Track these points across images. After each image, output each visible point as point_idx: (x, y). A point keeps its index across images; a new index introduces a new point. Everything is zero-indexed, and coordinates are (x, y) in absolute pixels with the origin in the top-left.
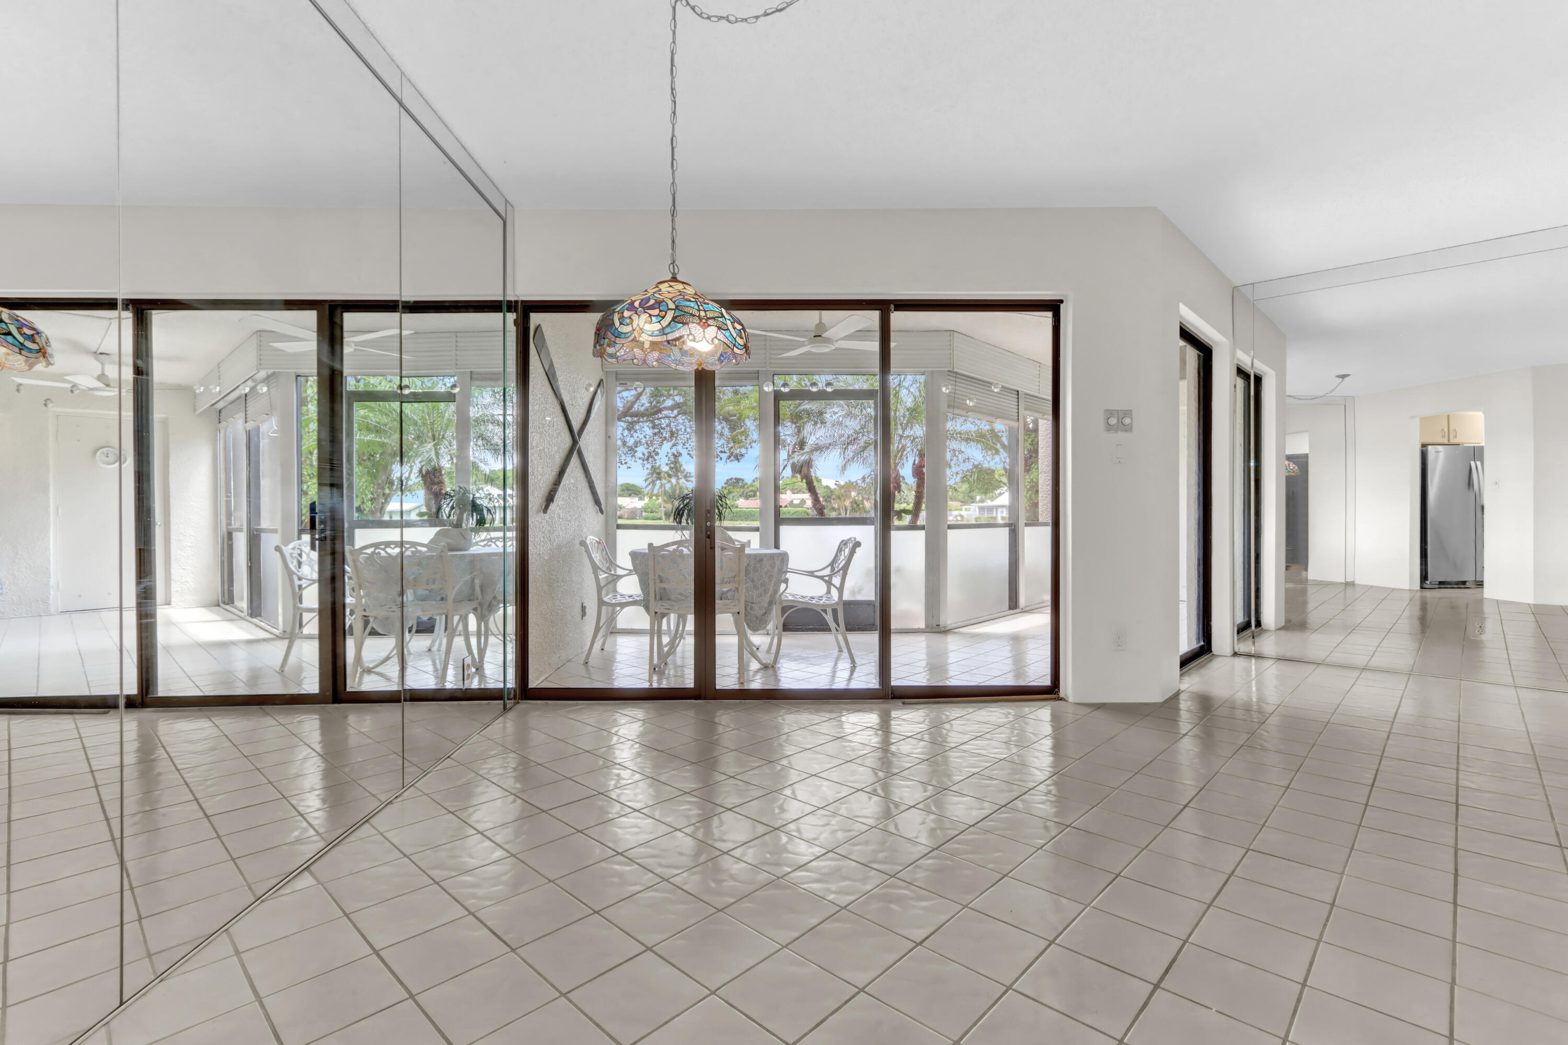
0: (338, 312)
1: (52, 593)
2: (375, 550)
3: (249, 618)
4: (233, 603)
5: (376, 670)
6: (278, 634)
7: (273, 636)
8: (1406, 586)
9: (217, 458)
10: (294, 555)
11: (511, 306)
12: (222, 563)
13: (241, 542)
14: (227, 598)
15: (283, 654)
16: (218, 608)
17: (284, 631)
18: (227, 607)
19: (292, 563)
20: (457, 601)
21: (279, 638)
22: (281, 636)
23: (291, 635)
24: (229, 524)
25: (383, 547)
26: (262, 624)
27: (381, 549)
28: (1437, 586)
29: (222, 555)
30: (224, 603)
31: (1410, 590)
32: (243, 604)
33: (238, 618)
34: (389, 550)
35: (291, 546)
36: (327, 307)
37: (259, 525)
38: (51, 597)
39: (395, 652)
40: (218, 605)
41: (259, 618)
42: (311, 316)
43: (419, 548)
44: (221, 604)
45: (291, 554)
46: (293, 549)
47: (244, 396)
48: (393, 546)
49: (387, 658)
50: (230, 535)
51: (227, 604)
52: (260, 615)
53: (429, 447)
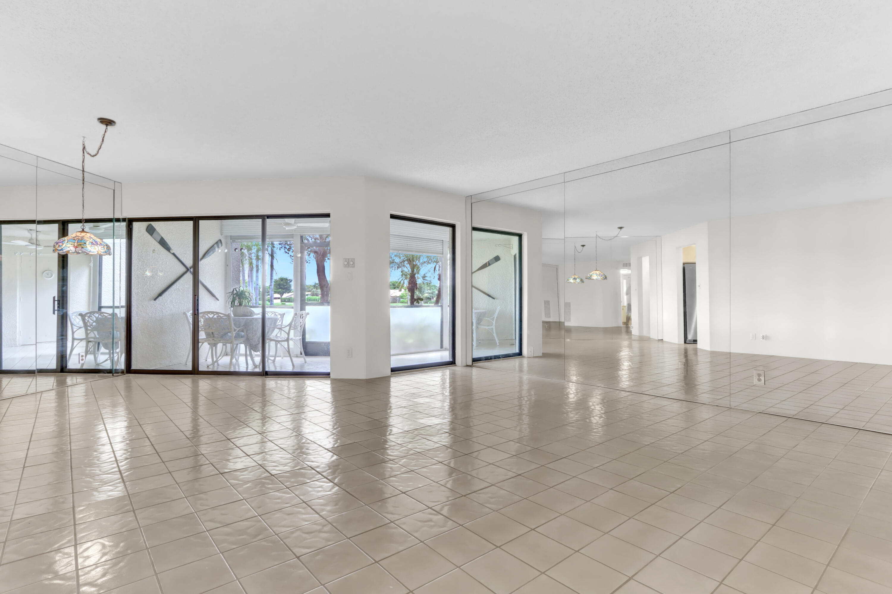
0: (66, 224)
1: (17, 336)
8: (676, 341)
11: (124, 220)
28: (692, 342)
31: (678, 344)
36: (61, 222)
38: (17, 339)
42: (56, 226)
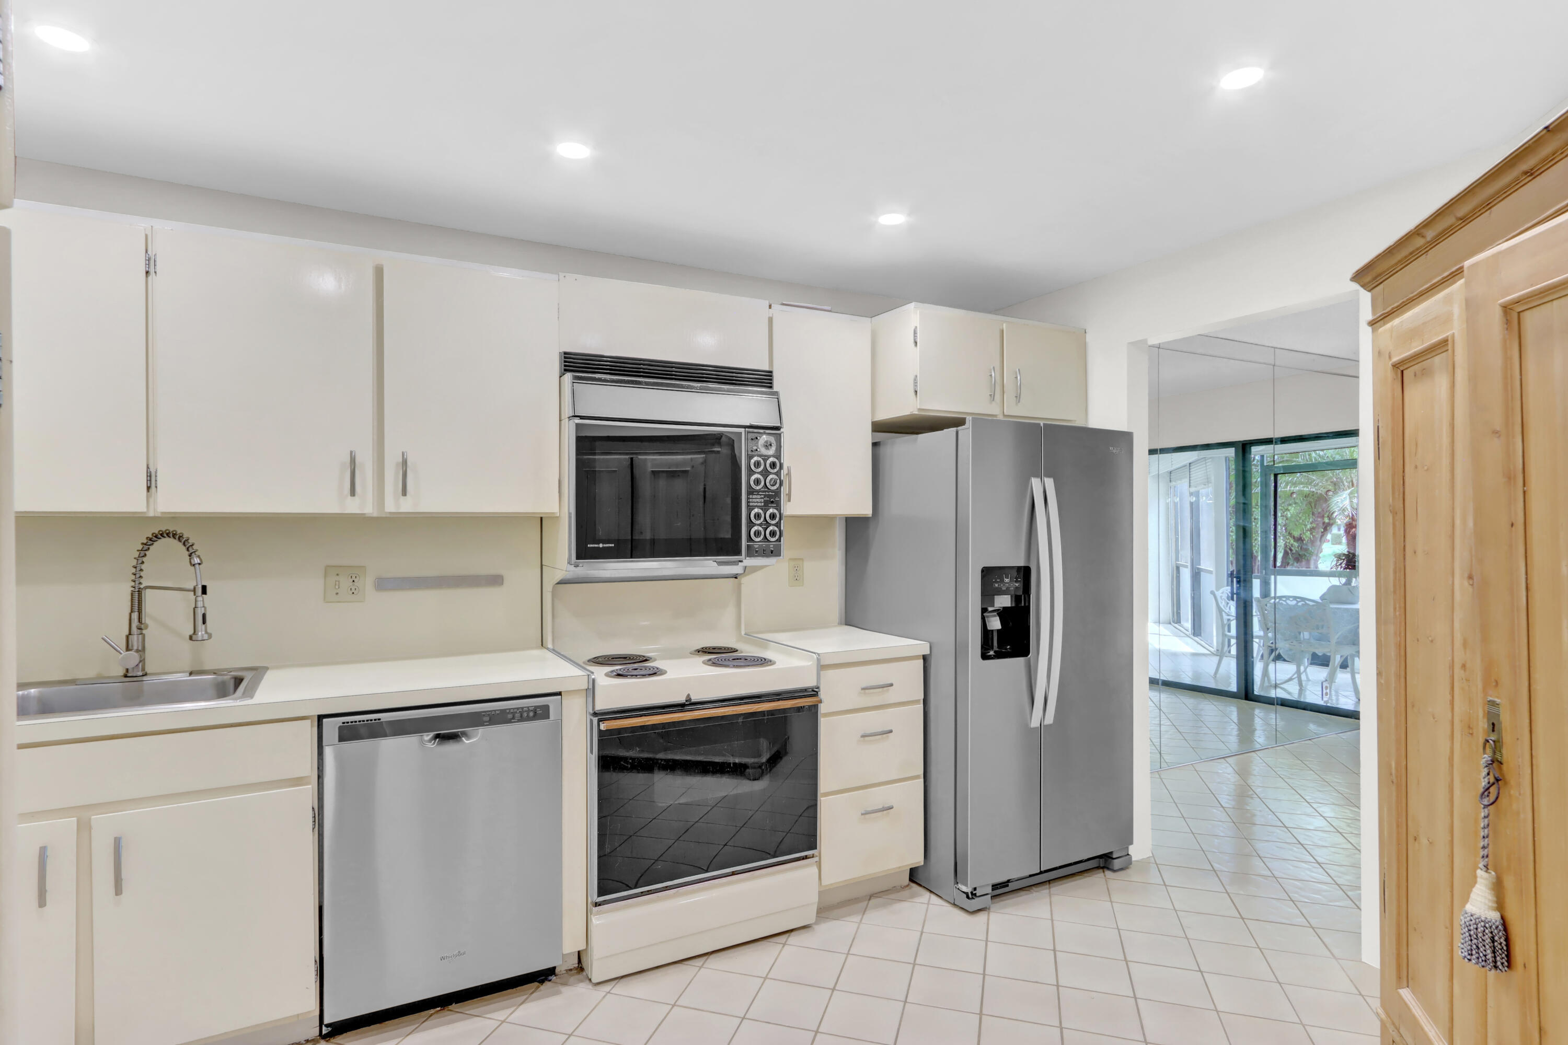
0: (1247, 446)
2: (1279, 600)
3: (1193, 637)
4: (1180, 623)
5: (1282, 686)
6: (1213, 652)
7: (1209, 653)
9: (1169, 508)
10: (1223, 598)
12: (1172, 590)
13: (1186, 576)
14: (1177, 618)
15: (1215, 666)
16: (1169, 625)
17: (1217, 650)
18: (1176, 625)
19: (1222, 603)
20: (1339, 643)
21: (1213, 654)
22: (1215, 653)
23: (1221, 654)
24: (1177, 559)
25: (1284, 599)
26: (1202, 643)
27: (1284, 601)
29: (1172, 584)
30: (1174, 622)
32: (1188, 624)
33: (1185, 636)
34: (1288, 601)
35: (1221, 591)
36: (1238, 445)
37: (1200, 565)
39: (1296, 676)
40: (1170, 623)
41: (1199, 637)
43: (1307, 602)
44: (1172, 623)
45: (1221, 597)
46: (1223, 593)
47: (1188, 465)
48: (1291, 599)
49: (1290, 679)
50: (1178, 568)
51: (1176, 623)
52: (1200, 635)
53: (1344, 496)
